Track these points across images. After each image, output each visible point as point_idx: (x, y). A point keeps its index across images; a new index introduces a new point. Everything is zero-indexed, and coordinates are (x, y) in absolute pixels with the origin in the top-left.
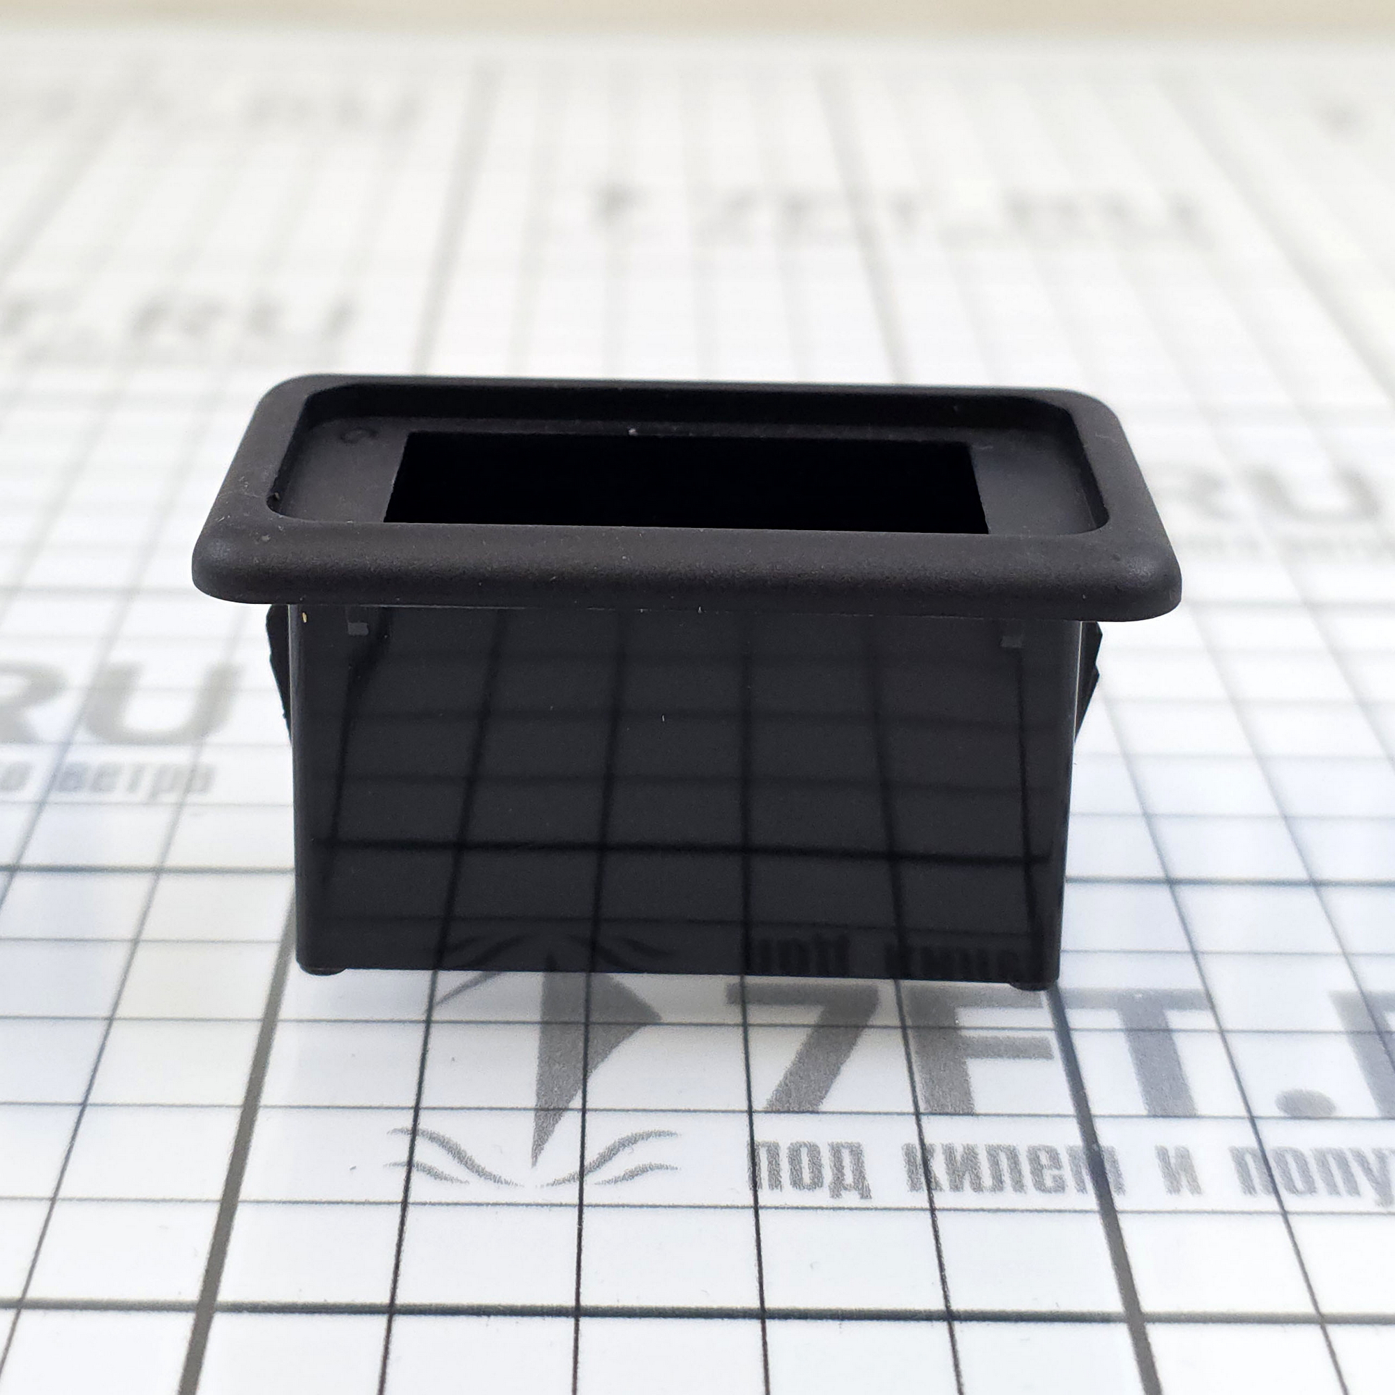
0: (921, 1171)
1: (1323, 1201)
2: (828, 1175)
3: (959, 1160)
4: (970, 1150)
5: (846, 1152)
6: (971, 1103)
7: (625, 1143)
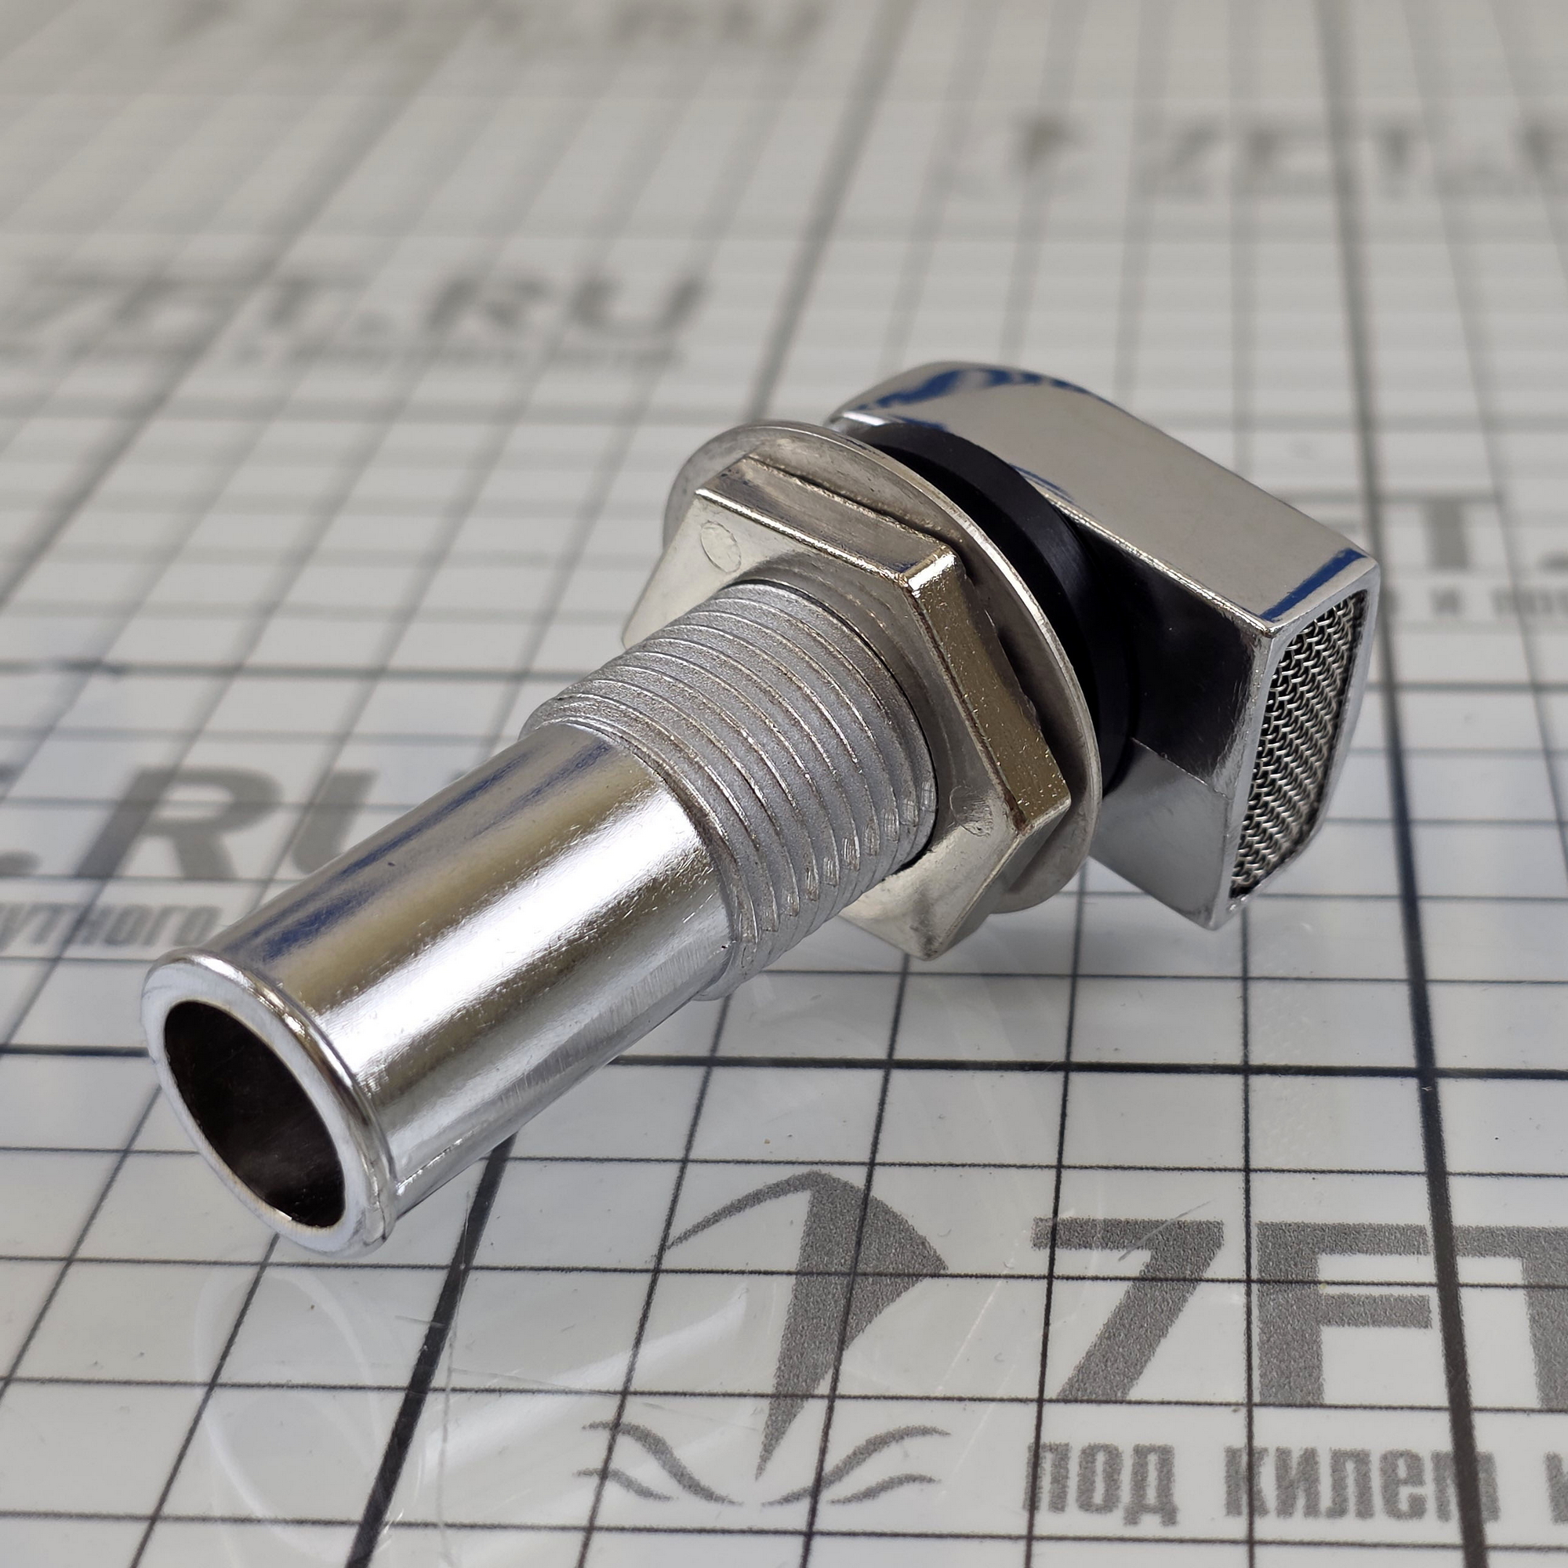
0: (1244, 1488)
2: (1126, 1494)
3: (1294, 1472)
4: (1310, 1457)
5: (1153, 1459)
6: (1319, 1390)
7: (876, 1444)
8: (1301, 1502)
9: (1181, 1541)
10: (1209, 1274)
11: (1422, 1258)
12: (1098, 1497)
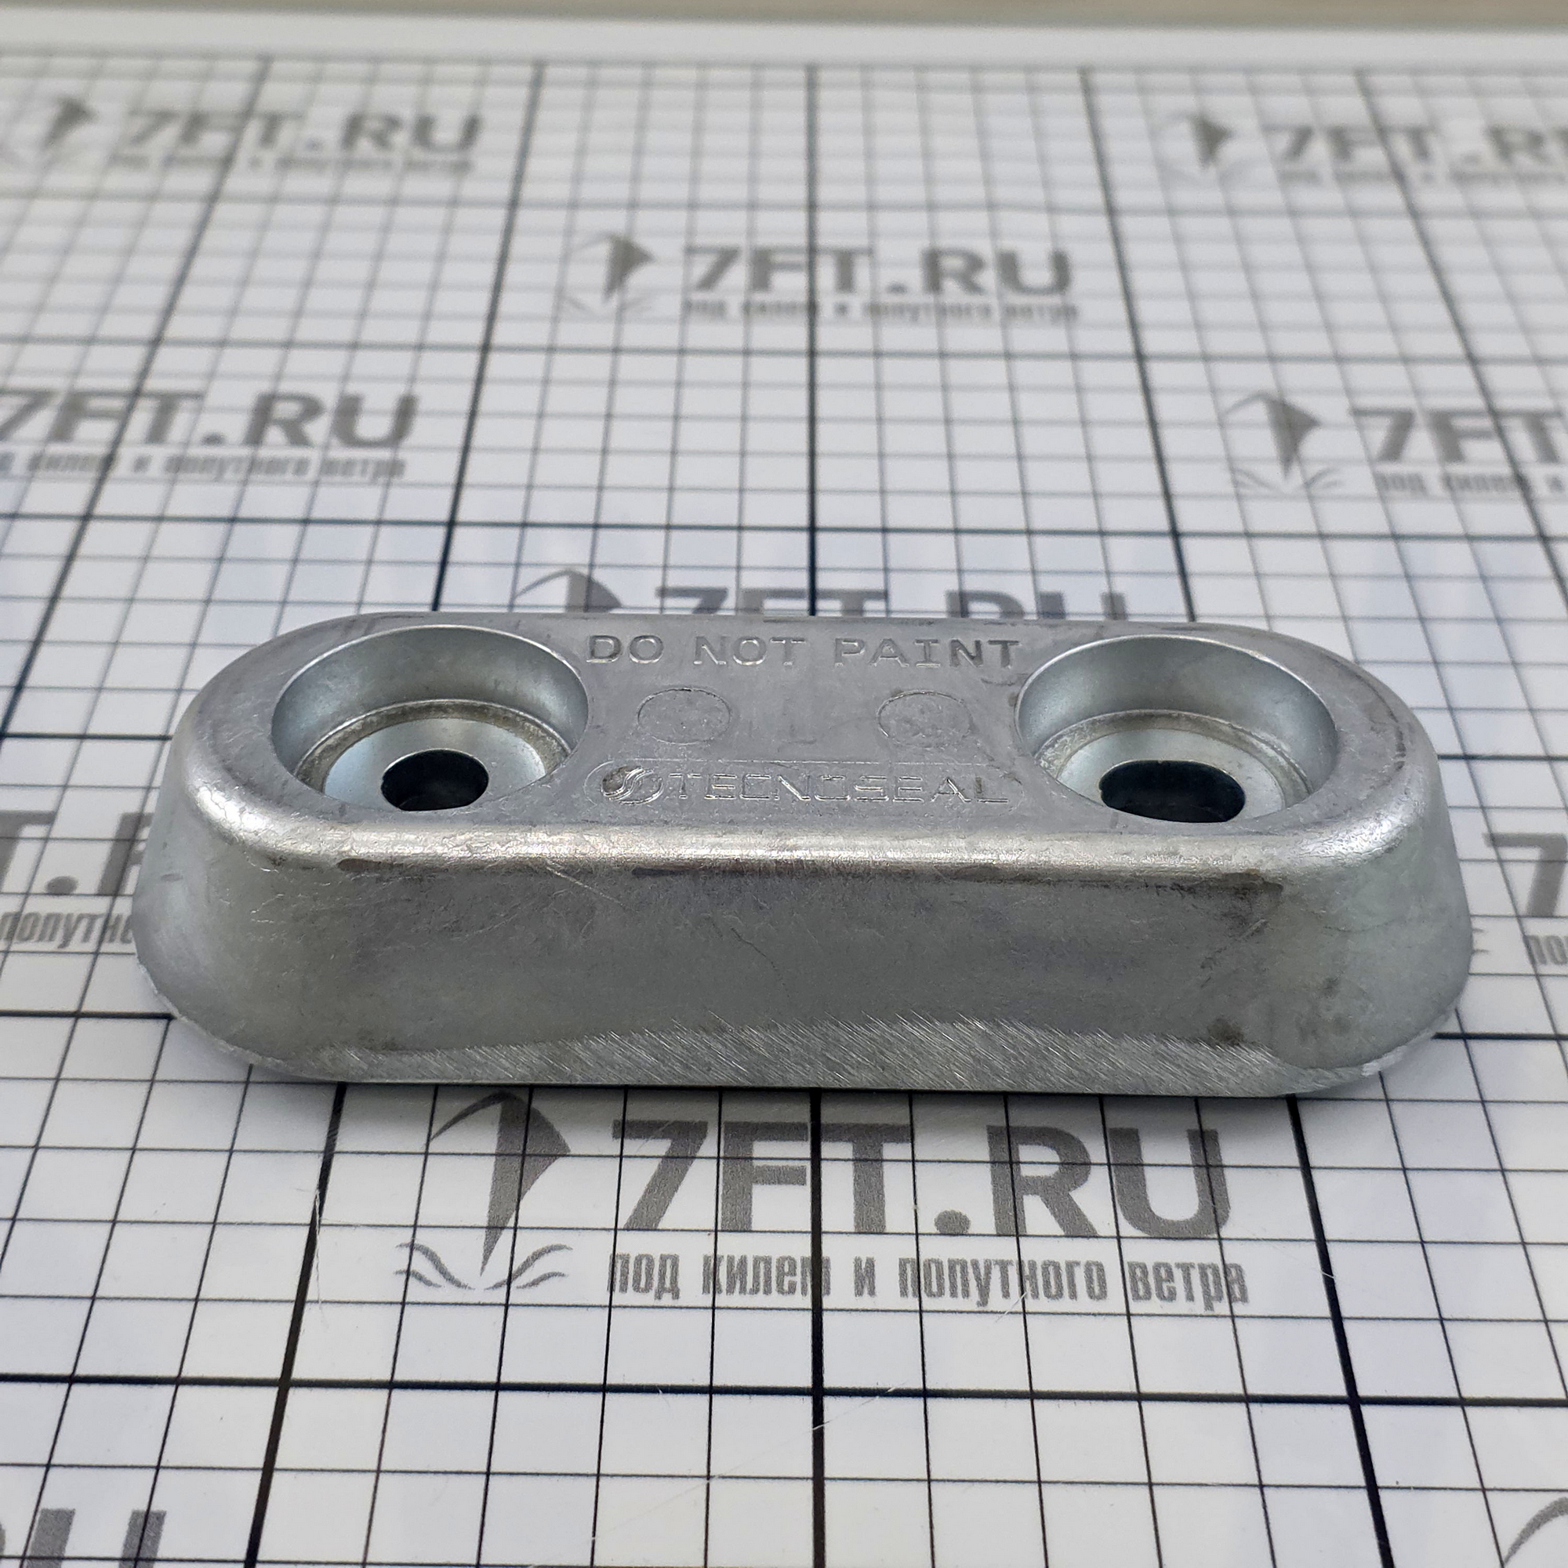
0: (712, 1278)
1: (946, 1302)
2: (656, 1282)
3: (735, 1269)
4: (743, 1261)
5: (669, 1263)
6: (750, 1222)
7: (537, 1255)
8: (738, 1285)
9: (681, 1308)
10: (699, 1154)
11: (805, 1143)
12: (643, 1284)
